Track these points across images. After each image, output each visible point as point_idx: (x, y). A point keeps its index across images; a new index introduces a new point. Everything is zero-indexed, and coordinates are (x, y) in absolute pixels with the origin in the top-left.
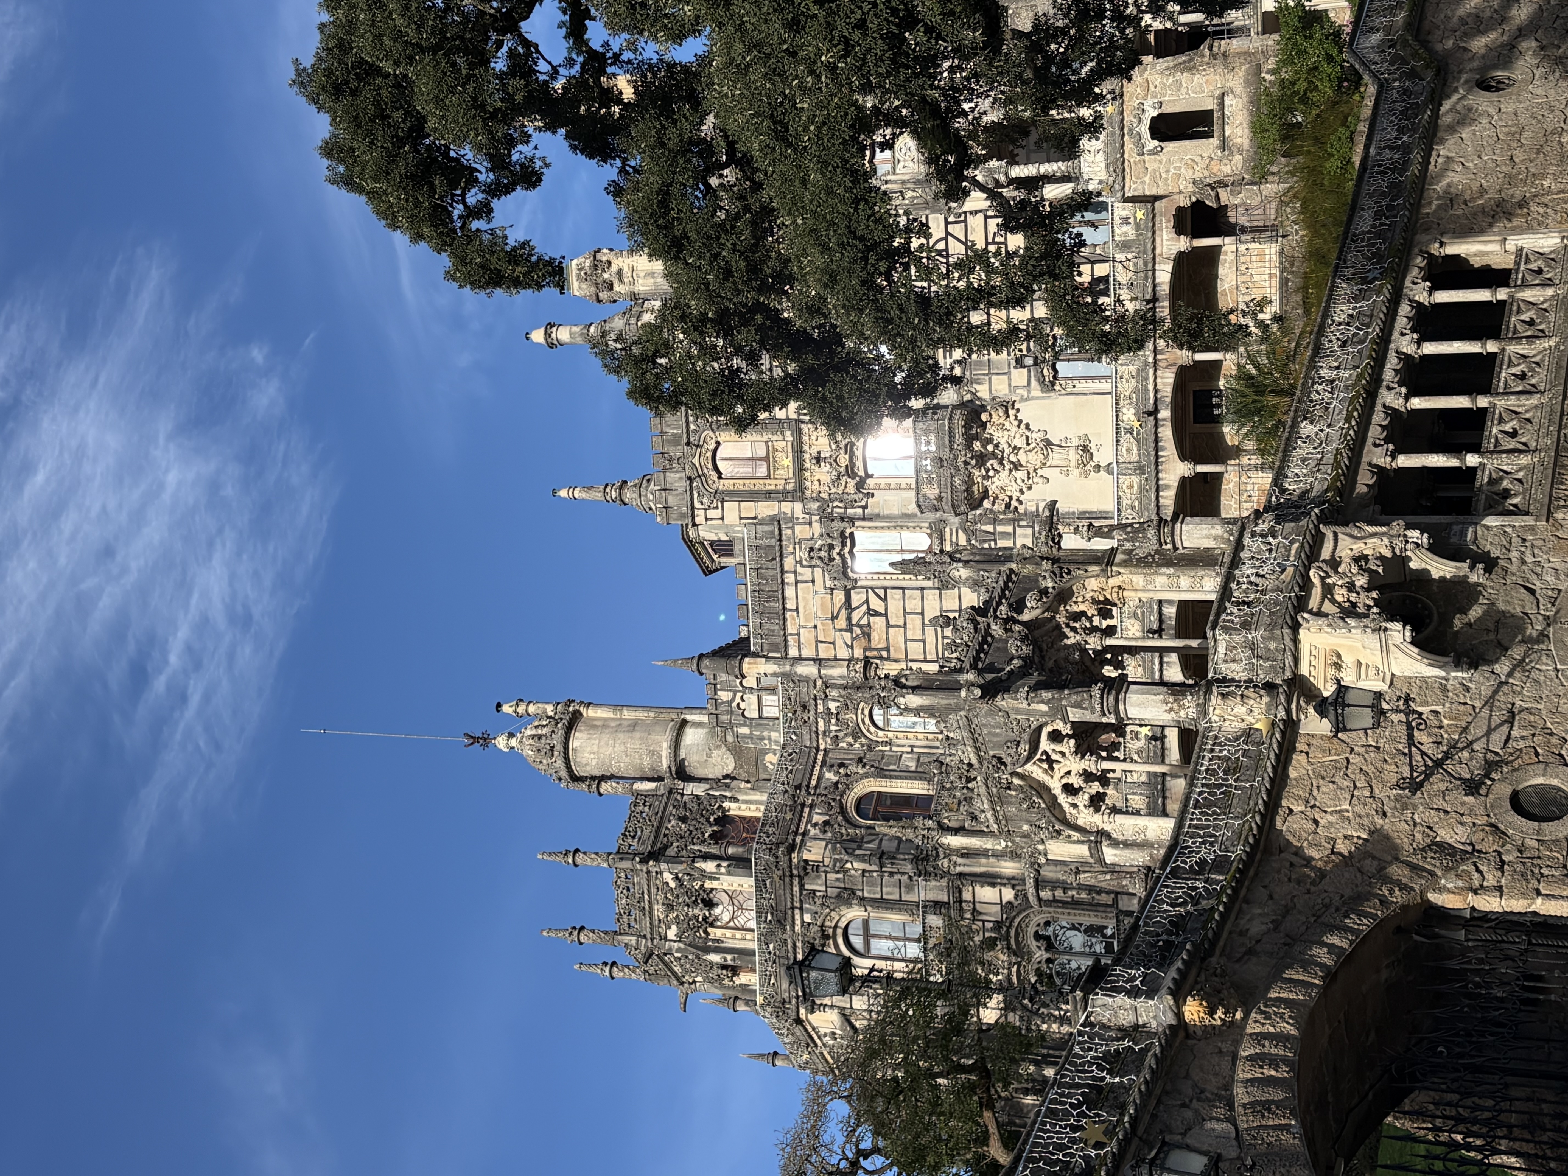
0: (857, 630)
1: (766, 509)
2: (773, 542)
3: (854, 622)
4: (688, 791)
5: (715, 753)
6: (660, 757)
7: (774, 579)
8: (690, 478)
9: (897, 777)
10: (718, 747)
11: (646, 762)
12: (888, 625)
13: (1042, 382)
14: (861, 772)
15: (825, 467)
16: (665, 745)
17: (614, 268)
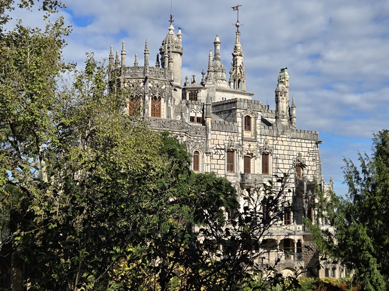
0: (216, 151)
3: (218, 150)
12: (218, 159)
15: (248, 147)
17: (284, 97)
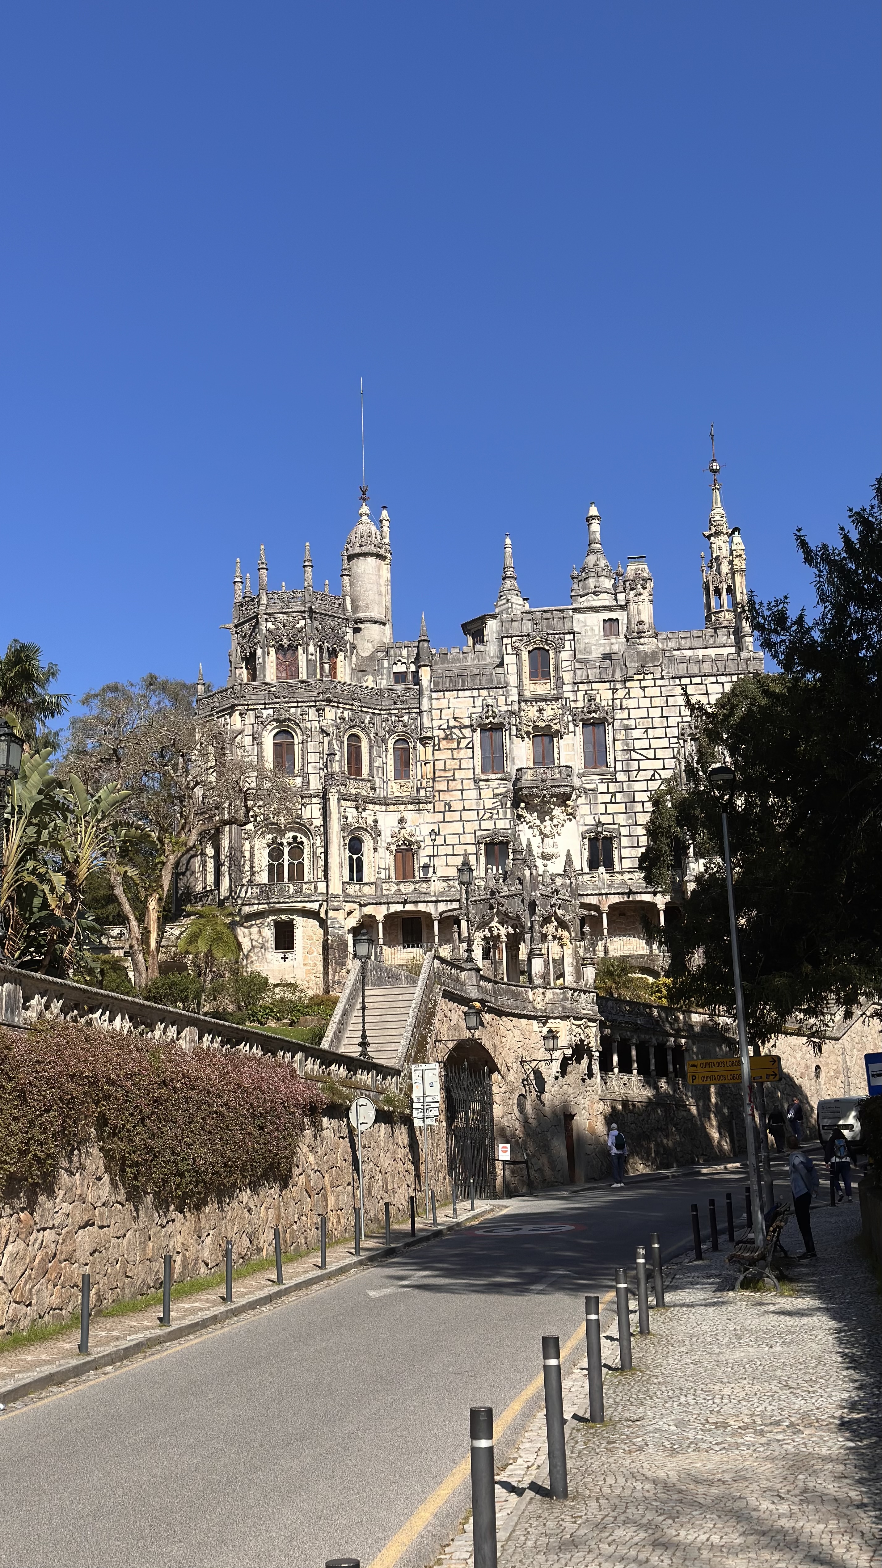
1: (513, 679)
2: (495, 684)
4: (348, 630)
5: (370, 645)
6: (365, 612)
7: (475, 684)
8: (528, 635)
9: (370, 756)
10: (373, 647)
11: (361, 603)
13: (587, 832)
14: (372, 736)
16: (372, 615)
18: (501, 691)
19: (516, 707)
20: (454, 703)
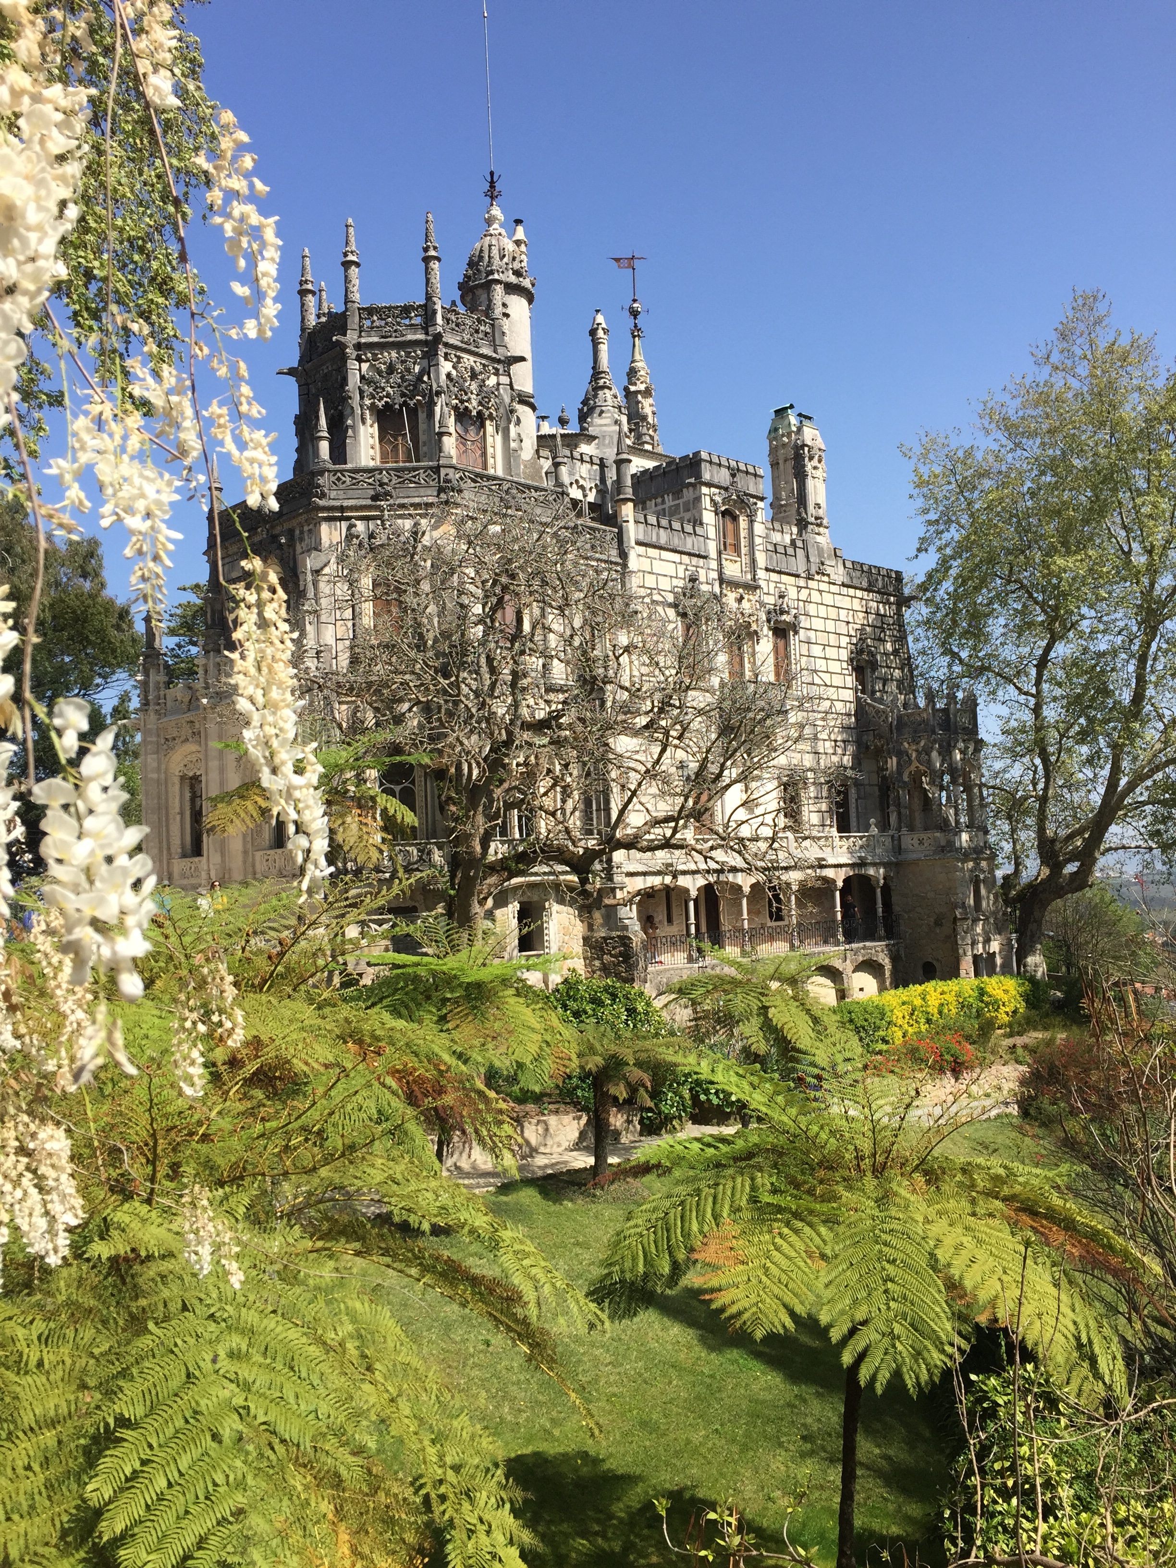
8: (726, 489)
18: (701, 562)
19: (717, 590)
20: (658, 567)
